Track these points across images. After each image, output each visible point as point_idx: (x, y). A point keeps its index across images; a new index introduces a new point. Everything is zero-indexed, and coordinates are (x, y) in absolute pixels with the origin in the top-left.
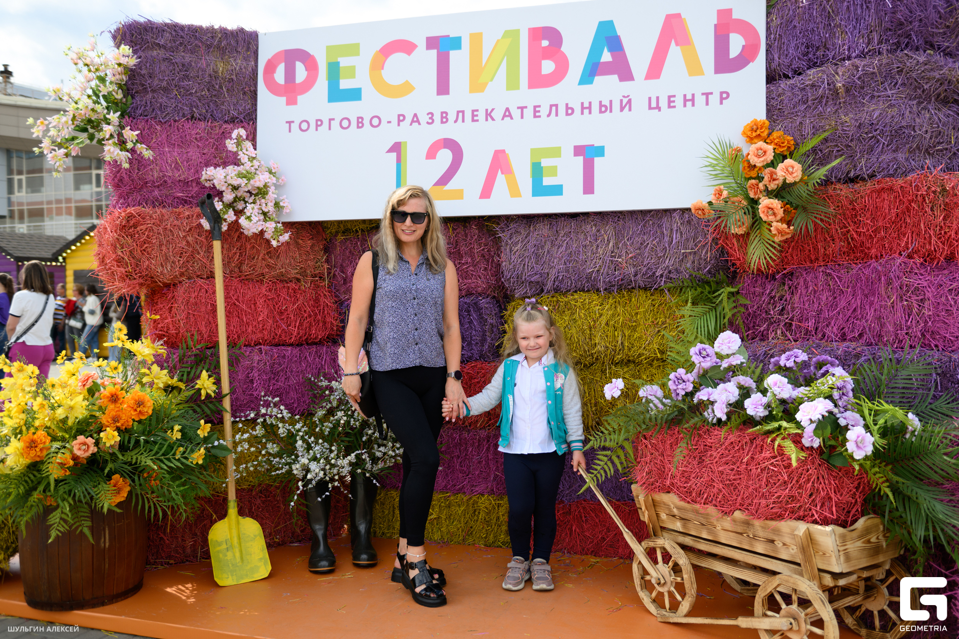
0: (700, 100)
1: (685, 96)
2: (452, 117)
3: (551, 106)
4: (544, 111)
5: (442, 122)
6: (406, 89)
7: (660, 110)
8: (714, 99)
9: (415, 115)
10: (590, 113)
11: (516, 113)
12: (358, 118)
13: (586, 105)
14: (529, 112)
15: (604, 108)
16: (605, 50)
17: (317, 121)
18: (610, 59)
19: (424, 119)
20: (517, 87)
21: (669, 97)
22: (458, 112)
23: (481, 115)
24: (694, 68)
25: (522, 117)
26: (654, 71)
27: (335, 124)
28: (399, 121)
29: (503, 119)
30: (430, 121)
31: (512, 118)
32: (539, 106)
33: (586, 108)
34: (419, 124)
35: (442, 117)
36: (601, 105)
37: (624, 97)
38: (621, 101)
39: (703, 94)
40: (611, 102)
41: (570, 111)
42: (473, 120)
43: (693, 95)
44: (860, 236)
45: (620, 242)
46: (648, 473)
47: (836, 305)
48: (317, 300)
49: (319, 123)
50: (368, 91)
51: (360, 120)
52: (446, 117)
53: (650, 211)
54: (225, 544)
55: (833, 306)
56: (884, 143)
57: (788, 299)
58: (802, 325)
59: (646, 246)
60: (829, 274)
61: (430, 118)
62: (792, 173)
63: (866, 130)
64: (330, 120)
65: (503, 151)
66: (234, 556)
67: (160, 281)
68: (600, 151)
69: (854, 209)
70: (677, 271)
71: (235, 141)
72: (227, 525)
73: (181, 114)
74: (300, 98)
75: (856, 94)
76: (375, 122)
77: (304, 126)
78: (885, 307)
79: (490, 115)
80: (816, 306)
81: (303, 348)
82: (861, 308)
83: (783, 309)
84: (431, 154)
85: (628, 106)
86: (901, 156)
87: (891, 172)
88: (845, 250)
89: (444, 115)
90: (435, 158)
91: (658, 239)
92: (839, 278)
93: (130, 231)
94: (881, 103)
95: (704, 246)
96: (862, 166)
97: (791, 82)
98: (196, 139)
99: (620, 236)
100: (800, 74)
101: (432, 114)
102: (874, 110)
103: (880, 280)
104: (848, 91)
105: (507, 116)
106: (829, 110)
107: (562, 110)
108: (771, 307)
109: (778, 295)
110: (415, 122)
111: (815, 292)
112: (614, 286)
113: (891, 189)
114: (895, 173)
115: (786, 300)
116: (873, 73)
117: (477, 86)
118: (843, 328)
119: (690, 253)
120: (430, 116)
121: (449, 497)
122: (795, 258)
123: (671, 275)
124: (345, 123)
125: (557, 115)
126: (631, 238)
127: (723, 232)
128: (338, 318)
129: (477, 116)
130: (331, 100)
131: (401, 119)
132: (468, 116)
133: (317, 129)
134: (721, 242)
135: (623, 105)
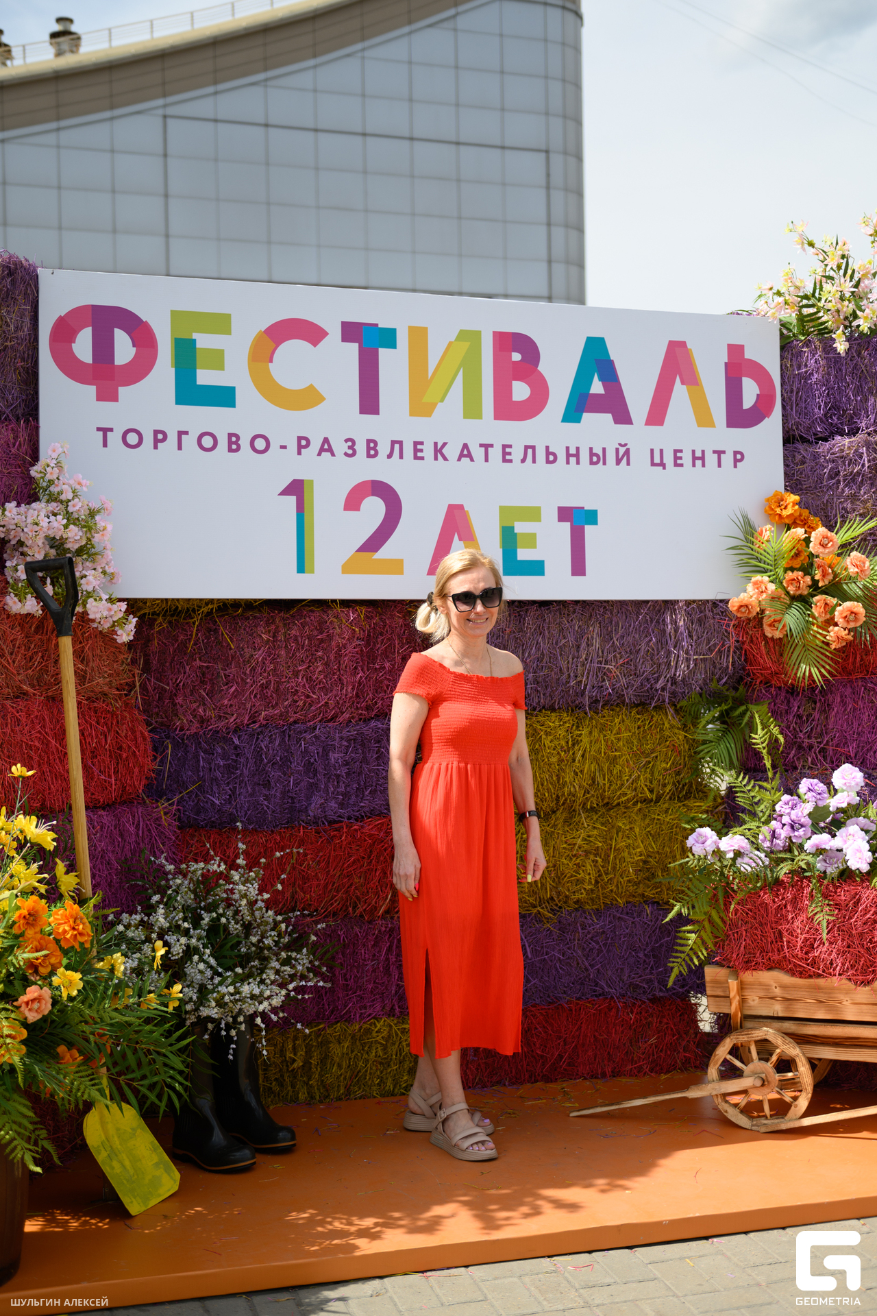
0: (711, 459)
1: (694, 452)
2: (383, 449)
3: (527, 447)
4: (517, 453)
5: (369, 456)
6: (308, 398)
7: (664, 468)
8: (728, 459)
9: (326, 440)
10: (578, 462)
11: (478, 453)
12: (230, 435)
13: (573, 451)
14: (496, 453)
15: (596, 458)
16: (596, 377)
17: (156, 432)
18: (602, 392)
19: (340, 447)
20: (478, 415)
22: (393, 443)
23: (428, 451)
24: (704, 419)
25: (487, 460)
26: (657, 416)
27: (190, 441)
28: (300, 448)
29: (459, 459)
30: (350, 452)
31: (472, 460)
32: (510, 446)
33: (573, 455)
34: (333, 455)
35: (369, 449)
36: (592, 454)
37: (620, 445)
38: (617, 450)
39: (714, 452)
40: (604, 450)
41: (551, 458)
42: (416, 457)
43: (703, 452)
49: (160, 436)
50: (246, 392)
51: (234, 439)
52: (374, 448)
57: (817, 719)
58: (841, 750)
59: (639, 648)
61: (349, 447)
62: (864, 570)
64: (180, 434)
65: (461, 507)
68: (592, 517)
71: (55, 462)
74: (123, 391)
77: (132, 439)
79: (441, 451)
80: (856, 726)
83: (811, 731)
84: (353, 502)
85: (625, 459)
89: (372, 445)
90: (358, 509)
91: (655, 640)
95: (720, 652)
97: (816, 448)
99: (606, 633)
100: (824, 440)
101: (353, 441)
105: (466, 456)
107: (541, 454)
108: (798, 728)
109: (805, 714)
110: (326, 451)
111: (855, 710)
112: (596, 702)
115: (814, 720)
117: (420, 407)
119: (701, 659)
120: (350, 444)
121: (324, 1029)
123: (673, 687)
124: (208, 442)
125: (534, 461)
126: (622, 637)
127: (747, 633)
128: (155, 758)
129: (421, 451)
130: (180, 400)
131: (303, 443)
132: (408, 450)
133: (156, 447)
134: (746, 646)
135: (620, 456)
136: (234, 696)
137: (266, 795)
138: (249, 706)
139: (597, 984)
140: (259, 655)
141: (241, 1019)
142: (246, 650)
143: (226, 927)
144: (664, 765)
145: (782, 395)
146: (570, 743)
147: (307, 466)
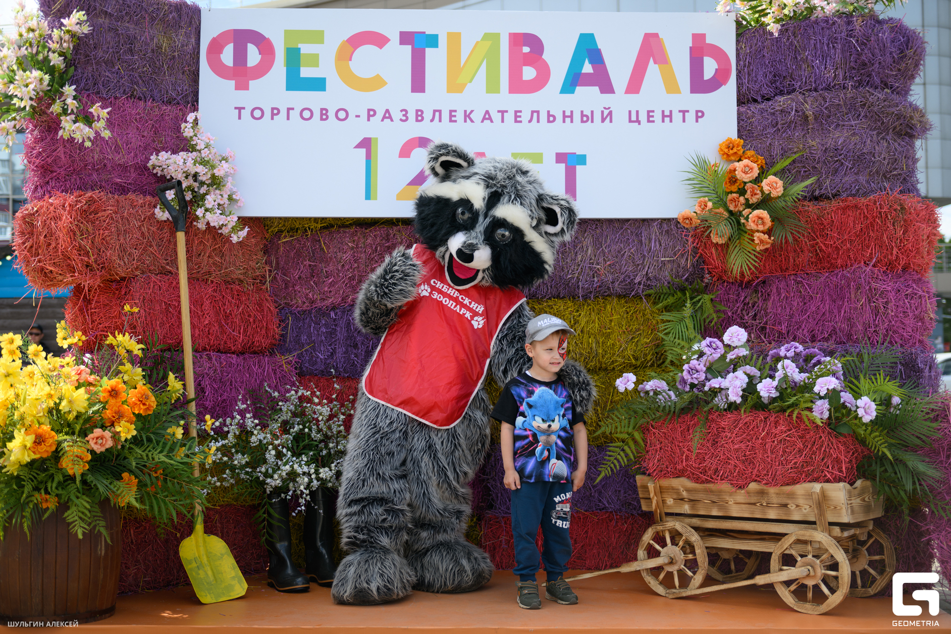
0: (678, 117)
1: (663, 112)
2: (428, 115)
3: (533, 112)
4: (525, 116)
5: (417, 120)
6: (376, 83)
7: (639, 124)
8: (691, 116)
9: (387, 111)
10: (572, 121)
11: (496, 117)
12: (322, 110)
13: (568, 113)
14: (509, 117)
15: (585, 118)
16: (587, 61)
17: (273, 109)
18: (591, 71)
19: (397, 115)
20: (497, 91)
21: (649, 112)
22: (435, 111)
23: (460, 116)
24: (672, 87)
25: (503, 121)
26: (634, 86)
27: (295, 114)
28: (369, 116)
29: (482, 121)
30: (404, 118)
31: (492, 121)
32: (520, 112)
33: (568, 117)
34: (392, 120)
35: (417, 116)
36: (582, 115)
37: (605, 108)
38: (602, 112)
39: (680, 111)
40: (592, 112)
41: (551, 119)
42: (451, 121)
43: (671, 112)
44: (828, 247)
45: (598, 249)
46: (659, 461)
47: (806, 310)
48: (260, 305)
49: (275, 112)
50: (334, 82)
51: (324, 112)
52: (421, 115)
53: (627, 220)
54: (194, 562)
55: (803, 311)
56: (847, 167)
57: (760, 306)
58: (775, 328)
59: (624, 254)
60: (801, 282)
61: (404, 115)
62: (776, 188)
63: (831, 154)
64: (289, 109)
65: (483, 154)
66: (207, 574)
67: (117, 274)
69: (823, 224)
70: (655, 277)
71: (191, 125)
72: (194, 542)
73: (122, 91)
75: (824, 122)
76: (342, 115)
77: (257, 114)
78: (856, 309)
79: (469, 116)
80: (788, 310)
81: (247, 356)
82: (830, 312)
83: (755, 315)
84: (405, 152)
85: (609, 117)
86: (862, 179)
87: (853, 192)
88: (813, 260)
89: (419, 113)
90: (409, 157)
91: (635, 248)
92: (809, 285)
93: (91, 217)
94: (845, 131)
95: (683, 255)
96: (827, 186)
97: (762, 106)
98: (136, 120)
99: (597, 243)
100: (768, 100)
101: (406, 111)
102: (838, 137)
103: (849, 286)
104: (816, 118)
105: (487, 119)
106: (797, 134)
107: (543, 117)
108: (744, 312)
109: (751, 302)
110: (387, 118)
111: (787, 298)
112: (591, 292)
113: (856, 207)
114: (857, 193)
115: (758, 306)
116: (839, 105)
118: (813, 331)
119: (668, 261)
120: (404, 113)
122: (767, 267)
123: (649, 282)
124: (307, 114)
125: (538, 121)
126: (609, 246)
127: (702, 242)
128: (280, 325)
129: (455, 116)
130: (289, 88)
131: (371, 113)
132: (446, 116)
133: (272, 119)
134: (700, 251)
135: (605, 116)
136: (332, 285)
137: (355, 354)
138: (341, 292)
139: (600, 501)
140: (347, 256)
141: (307, 492)
142: (338, 254)
143: (309, 435)
144: (645, 340)
145: (737, 69)
146: (572, 322)
147: (374, 129)
